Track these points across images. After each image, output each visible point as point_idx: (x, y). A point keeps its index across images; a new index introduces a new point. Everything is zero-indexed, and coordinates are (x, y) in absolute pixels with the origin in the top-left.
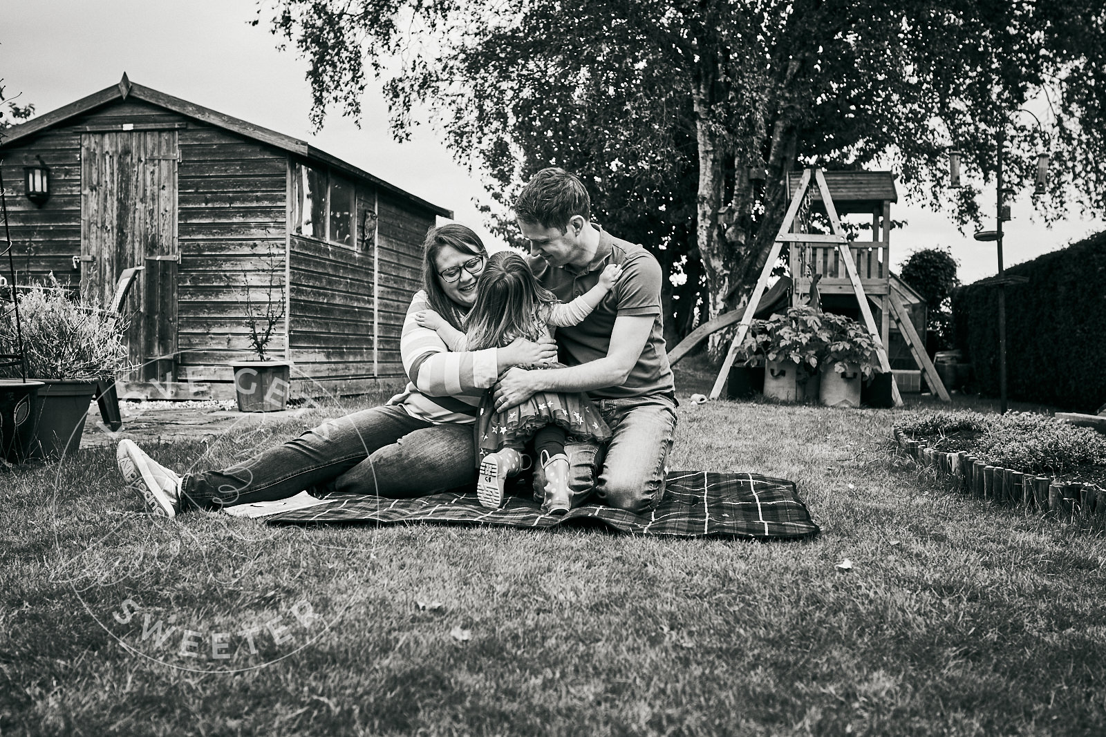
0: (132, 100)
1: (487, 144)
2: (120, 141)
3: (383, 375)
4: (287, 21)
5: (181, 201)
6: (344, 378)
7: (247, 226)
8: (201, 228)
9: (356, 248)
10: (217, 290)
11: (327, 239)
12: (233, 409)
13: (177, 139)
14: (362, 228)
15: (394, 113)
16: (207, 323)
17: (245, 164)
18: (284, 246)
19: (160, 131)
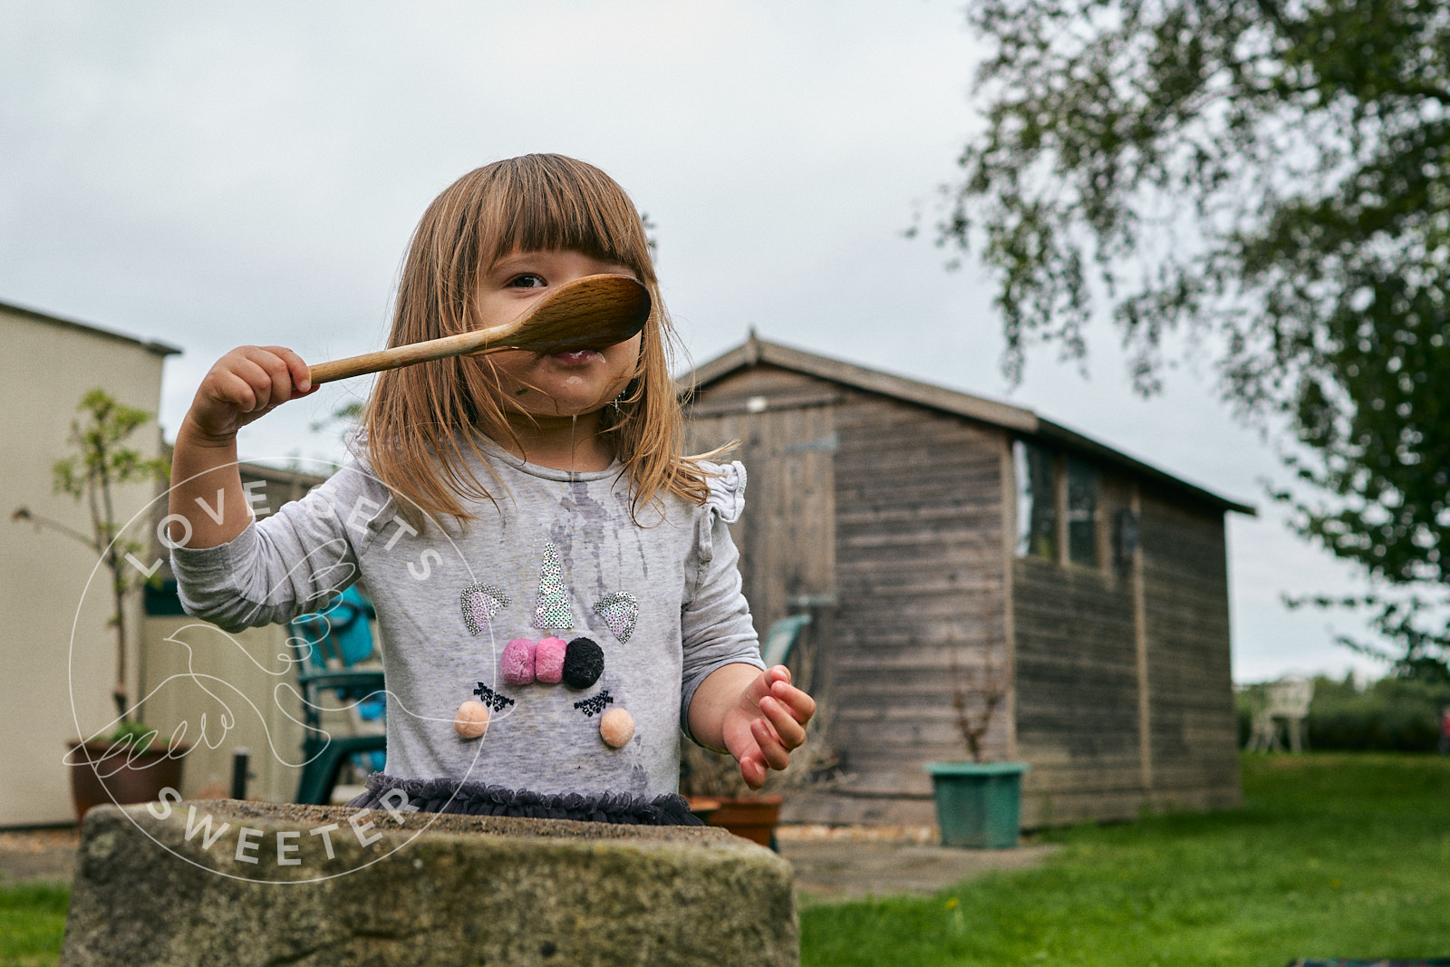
0: (763, 365)
1: (1290, 387)
2: (746, 425)
3: (1159, 785)
4: (960, 225)
5: (841, 509)
6: (1098, 792)
7: (939, 546)
8: (868, 551)
9: (1107, 573)
10: (896, 649)
11: (1066, 561)
12: (929, 843)
13: (829, 417)
14: (1117, 541)
15: (1133, 351)
16: (882, 701)
17: (934, 448)
18: (1000, 577)
19: (804, 407)
